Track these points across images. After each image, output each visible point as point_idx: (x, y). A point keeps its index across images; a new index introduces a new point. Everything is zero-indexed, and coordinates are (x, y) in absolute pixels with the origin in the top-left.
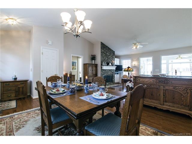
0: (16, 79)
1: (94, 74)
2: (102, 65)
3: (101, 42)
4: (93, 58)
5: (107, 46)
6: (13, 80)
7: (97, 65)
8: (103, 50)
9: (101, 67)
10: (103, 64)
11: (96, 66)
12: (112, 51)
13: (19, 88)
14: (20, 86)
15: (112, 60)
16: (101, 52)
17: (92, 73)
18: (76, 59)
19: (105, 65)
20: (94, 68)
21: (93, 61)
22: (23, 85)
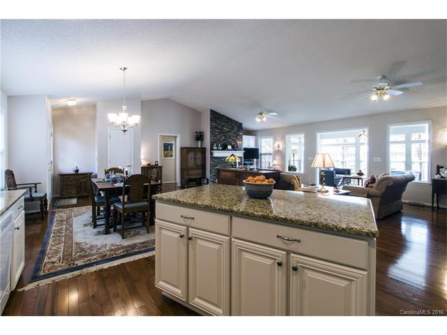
0: (77, 171)
1: (199, 166)
2: (212, 149)
3: (211, 110)
4: (200, 137)
5: (224, 116)
6: (74, 173)
7: (205, 149)
8: (216, 123)
9: (212, 154)
10: (214, 148)
11: (203, 150)
12: (236, 122)
13: (81, 182)
14: (82, 181)
15: (235, 140)
16: (211, 128)
17: (195, 163)
18: (174, 139)
19: (217, 150)
20: (199, 155)
21: (199, 142)
22: (85, 180)
